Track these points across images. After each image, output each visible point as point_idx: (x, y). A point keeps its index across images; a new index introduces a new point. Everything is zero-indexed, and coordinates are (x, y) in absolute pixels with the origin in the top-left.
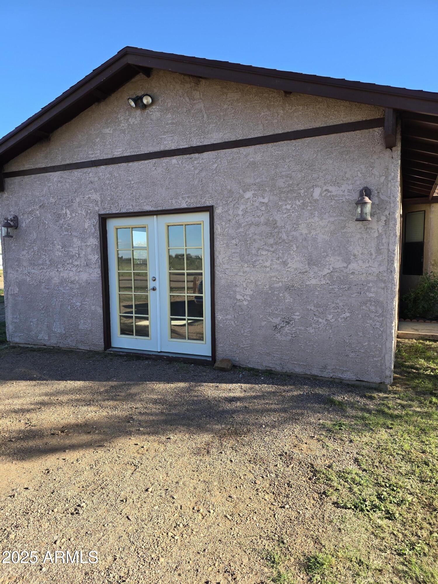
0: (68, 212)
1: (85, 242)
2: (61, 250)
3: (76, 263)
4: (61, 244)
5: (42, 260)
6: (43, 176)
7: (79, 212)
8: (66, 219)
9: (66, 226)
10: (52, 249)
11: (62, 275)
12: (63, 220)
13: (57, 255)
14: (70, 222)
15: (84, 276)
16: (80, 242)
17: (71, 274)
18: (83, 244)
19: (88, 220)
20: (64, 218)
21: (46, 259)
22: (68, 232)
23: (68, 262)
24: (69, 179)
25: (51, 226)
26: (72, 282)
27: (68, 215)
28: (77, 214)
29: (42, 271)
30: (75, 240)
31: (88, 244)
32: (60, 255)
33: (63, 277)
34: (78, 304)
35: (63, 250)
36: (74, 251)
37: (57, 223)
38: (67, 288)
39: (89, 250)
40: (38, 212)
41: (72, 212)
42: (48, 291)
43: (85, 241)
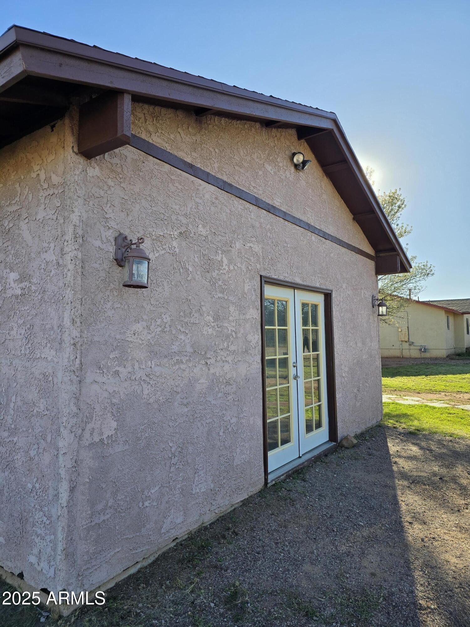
0: (225, 259)
1: (244, 314)
2: (213, 324)
3: (232, 348)
4: (213, 314)
5: (177, 344)
6: (188, 179)
7: (239, 265)
8: (222, 271)
9: (220, 283)
10: (197, 322)
11: (212, 371)
12: (216, 271)
13: (205, 333)
14: (226, 277)
15: (243, 369)
16: (237, 312)
17: (227, 367)
18: (241, 316)
19: (248, 280)
20: (219, 270)
21: (187, 341)
22: (223, 293)
23: (221, 347)
24: (226, 206)
25: (197, 277)
26: (228, 383)
27: (224, 265)
28: (236, 267)
29: (177, 366)
30: (232, 309)
31: (248, 317)
32: (210, 333)
33: (214, 374)
34: (234, 420)
35: (215, 324)
36: (230, 327)
37: (208, 275)
38: (220, 395)
39: (248, 326)
40: (175, 244)
41: (230, 261)
42: (186, 410)
43: (244, 312)
